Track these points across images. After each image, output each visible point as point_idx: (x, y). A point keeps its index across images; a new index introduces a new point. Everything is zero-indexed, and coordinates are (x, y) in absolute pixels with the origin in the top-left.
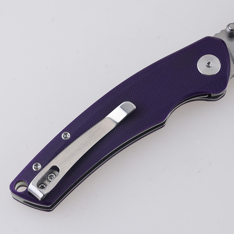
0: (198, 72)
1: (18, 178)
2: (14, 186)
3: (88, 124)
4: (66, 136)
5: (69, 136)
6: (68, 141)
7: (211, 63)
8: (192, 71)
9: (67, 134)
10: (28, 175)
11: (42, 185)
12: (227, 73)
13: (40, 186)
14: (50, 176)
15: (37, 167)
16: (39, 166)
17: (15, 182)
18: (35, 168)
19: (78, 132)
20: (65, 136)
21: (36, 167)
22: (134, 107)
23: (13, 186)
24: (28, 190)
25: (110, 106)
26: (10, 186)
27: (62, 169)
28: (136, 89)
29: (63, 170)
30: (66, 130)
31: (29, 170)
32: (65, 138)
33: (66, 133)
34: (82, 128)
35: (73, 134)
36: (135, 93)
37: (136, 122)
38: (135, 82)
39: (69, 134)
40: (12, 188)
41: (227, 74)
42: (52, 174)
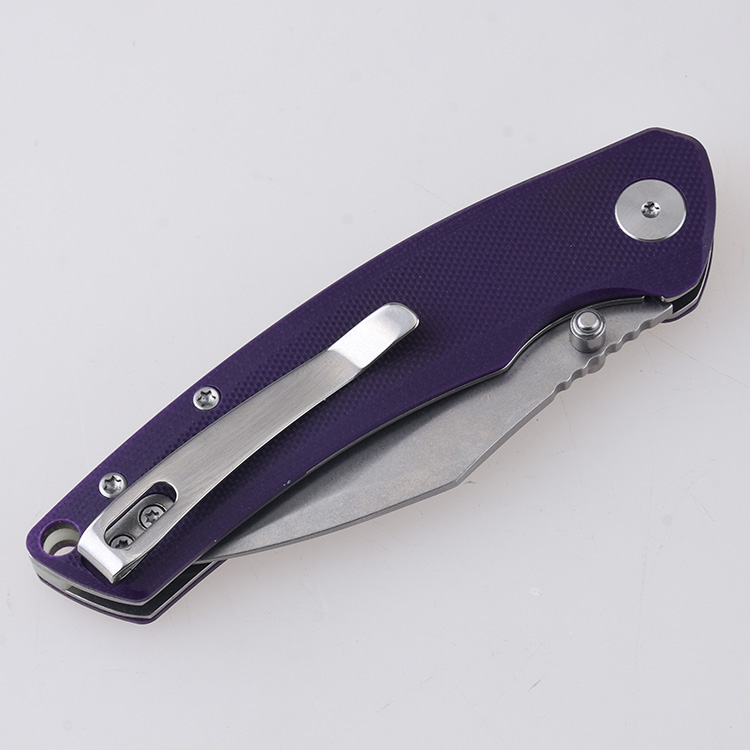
0: (615, 230)
1: (54, 515)
2: (39, 538)
3: (273, 367)
4: (207, 399)
5: (214, 397)
6: (209, 414)
7: (656, 205)
8: (598, 227)
9: (210, 392)
10: (83, 508)
11: (124, 538)
12: (702, 235)
13: (117, 541)
14: (149, 515)
15: (113, 485)
16: (117, 484)
17: (42, 527)
18: (105, 489)
19: (242, 390)
20: (203, 400)
21: (109, 486)
22: (415, 321)
23: (36, 539)
24: (79, 550)
25: (343, 318)
26: (29, 537)
27: (186, 492)
28: (426, 270)
29: (186, 495)
30: (208, 381)
31: (89, 494)
32: (203, 405)
33: (206, 390)
34: (254, 378)
35: (227, 395)
36: (421, 281)
37: (419, 366)
38: (423, 251)
39: (214, 393)
40: (33, 544)
41: (703, 239)
42: (156, 509)
